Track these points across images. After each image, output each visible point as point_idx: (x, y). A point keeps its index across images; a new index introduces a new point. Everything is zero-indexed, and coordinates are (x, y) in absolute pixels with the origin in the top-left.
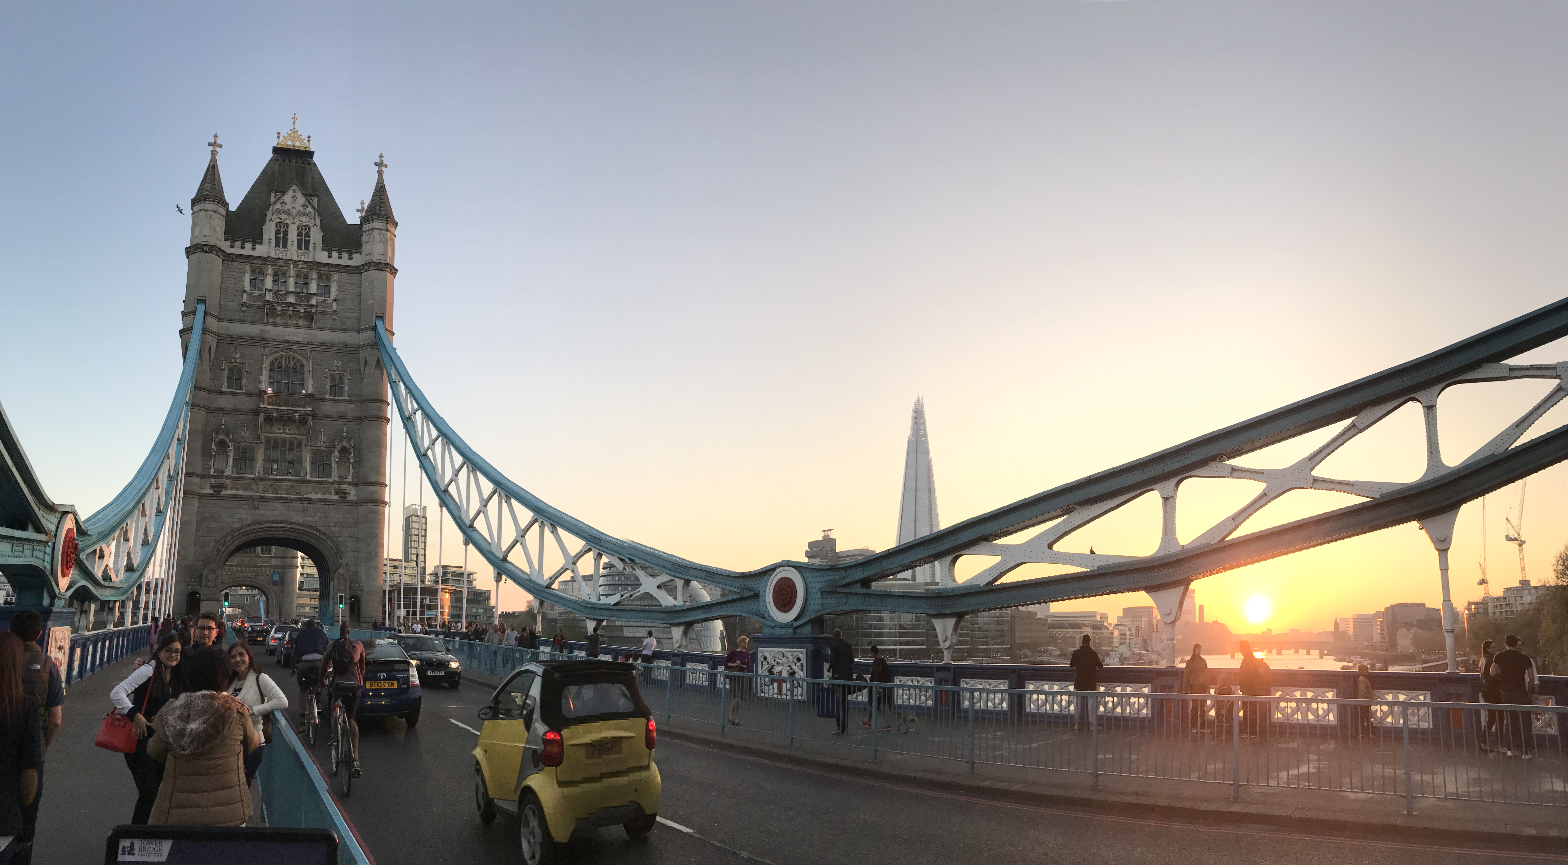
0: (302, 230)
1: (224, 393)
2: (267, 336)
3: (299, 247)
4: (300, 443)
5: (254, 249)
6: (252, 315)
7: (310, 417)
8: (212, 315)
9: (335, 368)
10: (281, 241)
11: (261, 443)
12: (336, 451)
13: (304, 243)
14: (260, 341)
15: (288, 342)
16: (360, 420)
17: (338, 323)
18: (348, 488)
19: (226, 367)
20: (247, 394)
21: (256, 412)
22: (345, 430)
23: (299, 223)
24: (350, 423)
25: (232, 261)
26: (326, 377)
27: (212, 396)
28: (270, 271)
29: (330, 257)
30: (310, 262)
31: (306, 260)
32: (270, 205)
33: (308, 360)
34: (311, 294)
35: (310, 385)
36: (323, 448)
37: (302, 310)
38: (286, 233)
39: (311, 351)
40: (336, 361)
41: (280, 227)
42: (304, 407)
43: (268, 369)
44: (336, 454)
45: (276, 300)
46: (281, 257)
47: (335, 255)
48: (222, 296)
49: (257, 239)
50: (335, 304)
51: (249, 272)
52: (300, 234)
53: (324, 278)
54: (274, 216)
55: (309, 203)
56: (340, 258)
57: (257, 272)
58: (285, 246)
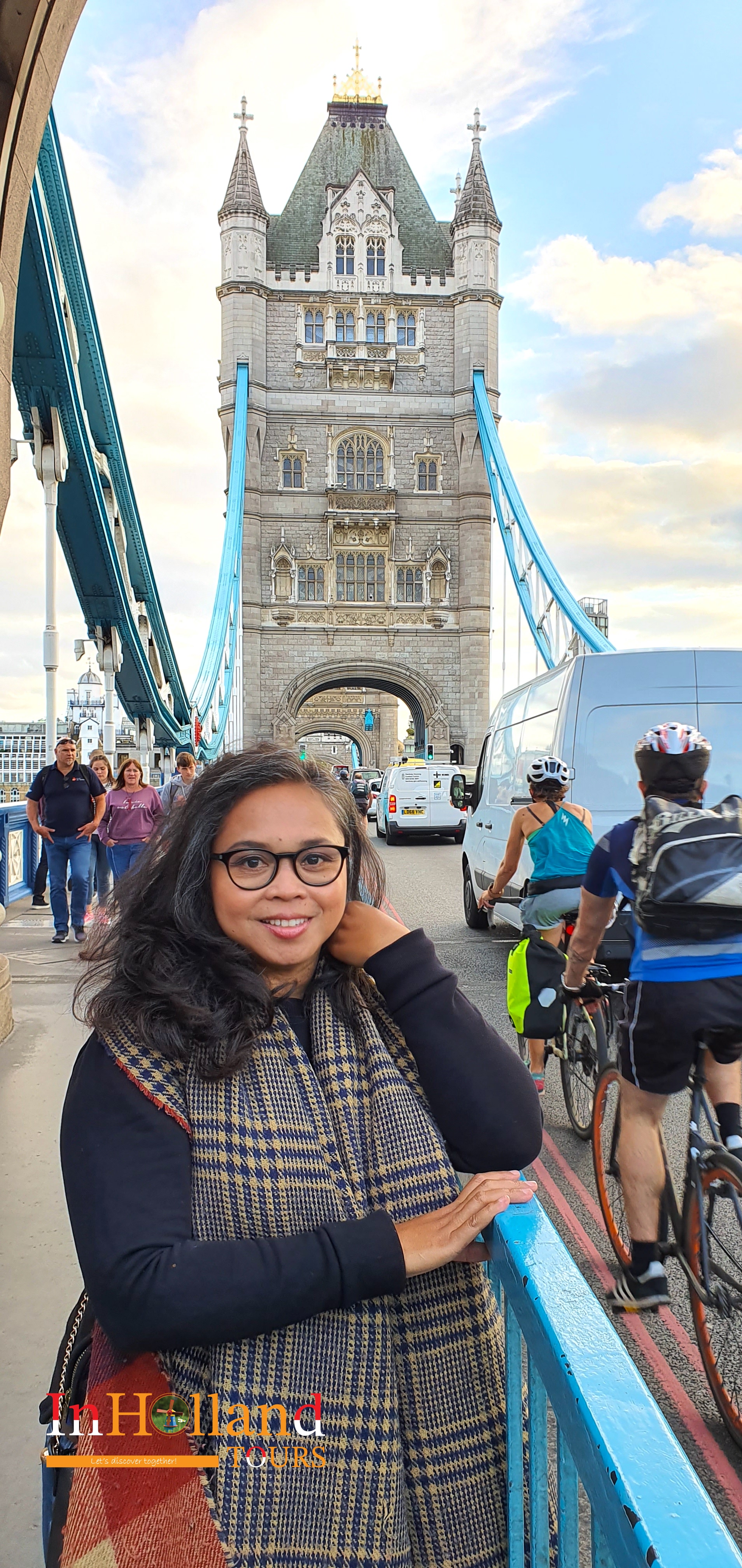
0: (373, 243)
1: (281, 493)
2: (331, 409)
3: (370, 272)
4: (381, 556)
5: (308, 280)
6: (310, 379)
7: (393, 523)
8: (258, 384)
9: (425, 450)
10: (344, 266)
11: (333, 559)
12: (428, 567)
13: (376, 266)
14: (323, 417)
15: (361, 416)
16: (458, 521)
17: (427, 383)
18: (442, 614)
19: (281, 456)
20: (310, 493)
21: (324, 518)
22: (439, 538)
23: (369, 233)
24: (446, 527)
25: (280, 301)
26: (413, 464)
27: (266, 498)
28: (331, 311)
29: (414, 283)
30: (386, 295)
31: (381, 291)
32: (327, 209)
33: (388, 440)
34: (389, 344)
35: (392, 477)
36: (411, 563)
37: (377, 369)
38: (351, 251)
39: (391, 427)
40: (425, 440)
41: (343, 242)
42: (385, 509)
43: (335, 456)
44: (428, 570)
45: (341, 357)
46: (345, 289)
47: (421, 279)
48: (269, 354)
49: (311, 264)
50: (422, 354)
51: (303, 316)
52: (370, 251)
53: (406, 316)
54: (334, 227)
55: (382, 200)
56: (428, 284)
57: (315, 315)
58: (351, 272)
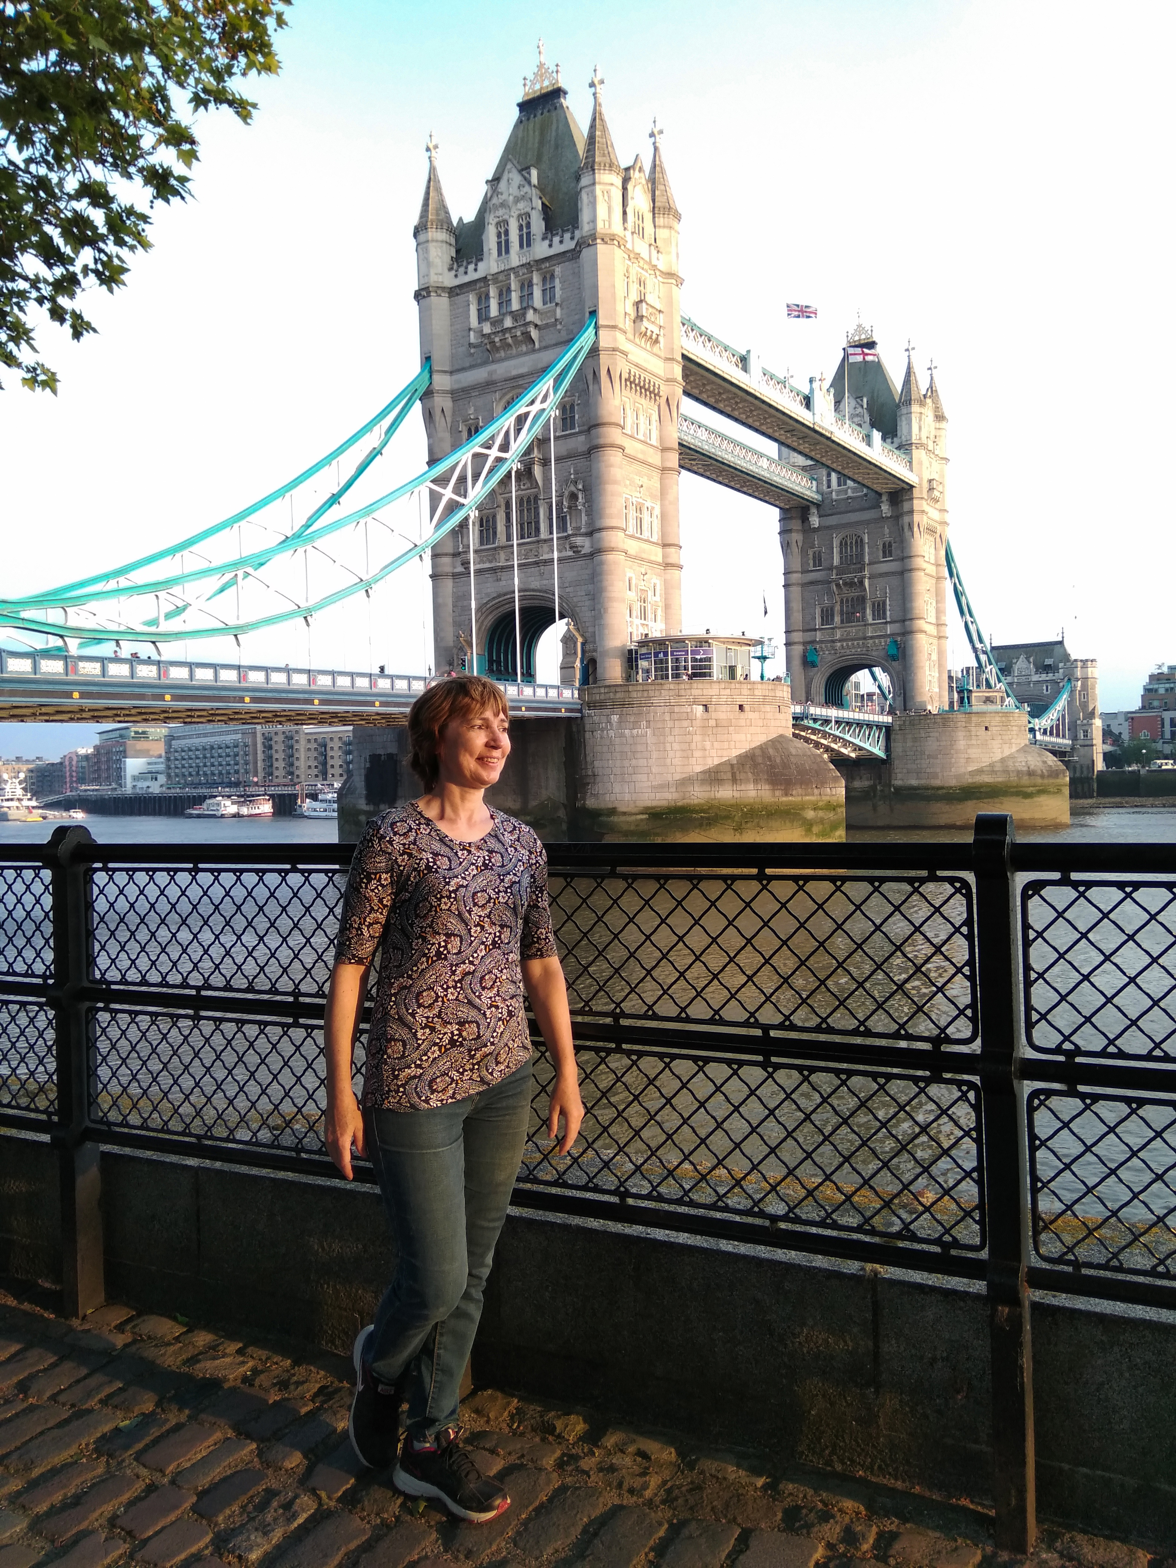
0: (523, 220)
2: (495, 377)
3: (521, 246)
4: (536, 498)
5: (476, 270)
6: (477, 356)
8: (439, 371)
10: (504, 248)
11: (499, 506)
12: (565, 500)
13: (526, 240)
14: (488, 386)
15: (514, 378)
16: (588, 454)
17: (564, 334)
19: (461, 428)
22: (572, 472)
23: (517, 213)
25: (458, 295)
28: (493, 292)
29: (550, 246)
30: (533, 262)
31: (528, 261)
32: (488, 202)
37: (519, 334)
38: (507, 233)
41: (501, 228)
44: (566, 503)
45: (494, 331)
46: (504, 268)
47: (556, 239)
48: (452, 343)
49: (478, 255)
50: (558, 310)
51: (475, 302)
52: (521, 228)
53: (548, 278)
54: (492, 216)
55: (525, 179)
56: (561, 242)
57: (482, 299)
58: (507, 251)
